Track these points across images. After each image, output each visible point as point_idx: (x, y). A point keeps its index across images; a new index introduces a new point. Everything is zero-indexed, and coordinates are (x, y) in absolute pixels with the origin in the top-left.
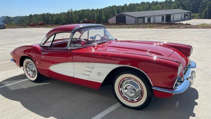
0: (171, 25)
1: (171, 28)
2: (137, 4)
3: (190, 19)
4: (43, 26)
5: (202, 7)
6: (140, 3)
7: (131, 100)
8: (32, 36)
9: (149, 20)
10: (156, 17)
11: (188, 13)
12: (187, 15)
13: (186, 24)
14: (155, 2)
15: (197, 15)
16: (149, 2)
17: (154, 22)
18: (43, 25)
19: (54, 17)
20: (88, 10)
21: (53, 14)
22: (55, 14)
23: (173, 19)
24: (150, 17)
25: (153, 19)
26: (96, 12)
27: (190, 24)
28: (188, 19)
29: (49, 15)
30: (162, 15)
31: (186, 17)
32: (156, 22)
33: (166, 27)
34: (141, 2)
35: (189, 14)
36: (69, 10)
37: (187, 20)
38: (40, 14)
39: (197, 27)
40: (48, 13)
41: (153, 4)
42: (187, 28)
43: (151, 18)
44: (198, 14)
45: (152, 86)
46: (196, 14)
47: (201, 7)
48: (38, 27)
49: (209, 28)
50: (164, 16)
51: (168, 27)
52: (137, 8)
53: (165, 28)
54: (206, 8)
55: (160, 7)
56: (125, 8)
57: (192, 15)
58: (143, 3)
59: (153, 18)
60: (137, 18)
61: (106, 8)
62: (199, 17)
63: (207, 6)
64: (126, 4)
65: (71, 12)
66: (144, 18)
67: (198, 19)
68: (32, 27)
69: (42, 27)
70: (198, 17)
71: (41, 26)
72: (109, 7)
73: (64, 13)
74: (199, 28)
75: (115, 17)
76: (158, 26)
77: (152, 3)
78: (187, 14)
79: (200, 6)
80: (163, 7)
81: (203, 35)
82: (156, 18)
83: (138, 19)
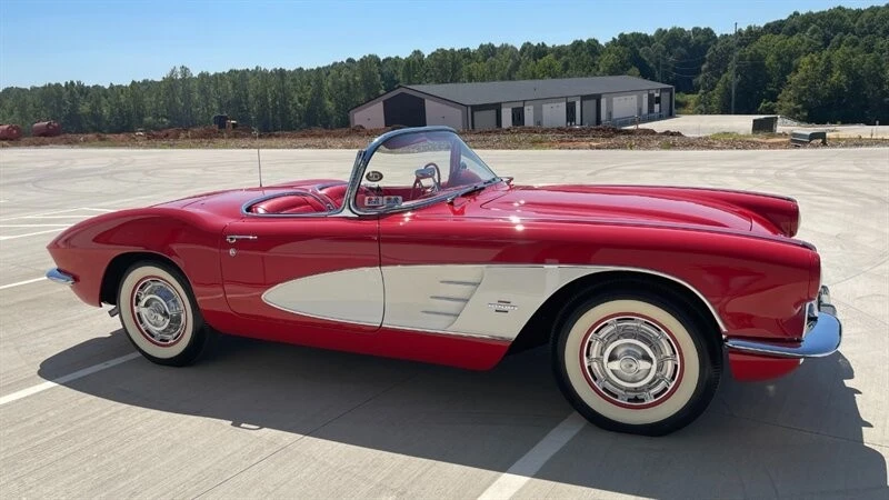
0: (611, 136)
1: (615, 148)
2: (466, 54)
3: (671, 115)
4: (57, 138)
5: (710, 68)
6: (477, 47)
7: (629, 400)
8: (34, 183)
9: (518, 116)
10: (544, 106)
11: (662, 90)
12: (658, 100)
13: (667, 133)
14: (535, 44)
15: (691, 98)
16: (510, 44)
17: (539, 123)
18: (58, 134)
19: (104, 101)
20: (259, 74)
21: (96, 87)
22: (107, 87)
23: (610, 114)
24: (521, 105)
25: (532, 111)
26: (294, 80)
27: (679, 134)
28: (664, 113)
29: (77, 92)
30: (567, 97)
31: (657, 107)
32: (546, 125)
33: (594, 144)
34: (481, 46)
35: (665, 98)
36: (173, 71)
37: (661, 118)
38: (34, 89)
39: (706, 143)
40: (72, 83)
41: (525, 54)
42: (673, 146)
43: (526, 108)
44: (697, 96)
45: (724, 337)
46: (689, 96)
47: (706, 71)
48: (39, 145)
49: (753, 148)
50: (574, 103)
51: (602, 142)
52: (465, 68)
53: (591, 148)
54: (726, 71)
55: (558, 65)
56: (416, 67)
57: (679, 97)
58: (488, 51)
59: (531, 108)
60: (469, 109)
61: (335, 64)
62: (702, 107)
63: (732, 65)
64: (417, 53)
65: (183, 80)
66: (497, 108)
67: (696, 113)
68: (5, 143)
69: (55, 143)
70: (696, 105)
71: (47, 139)
72: (350, 60)
73: (145, 82)
74: (718, 148)
75: (381, 104)
76: (562, 141)
77: (524, 49)
78: (657, 95)
79: (704, 67)
80: (566, 66)
81: (751, 172)
82: (547, 108)
83: (475, 113)
